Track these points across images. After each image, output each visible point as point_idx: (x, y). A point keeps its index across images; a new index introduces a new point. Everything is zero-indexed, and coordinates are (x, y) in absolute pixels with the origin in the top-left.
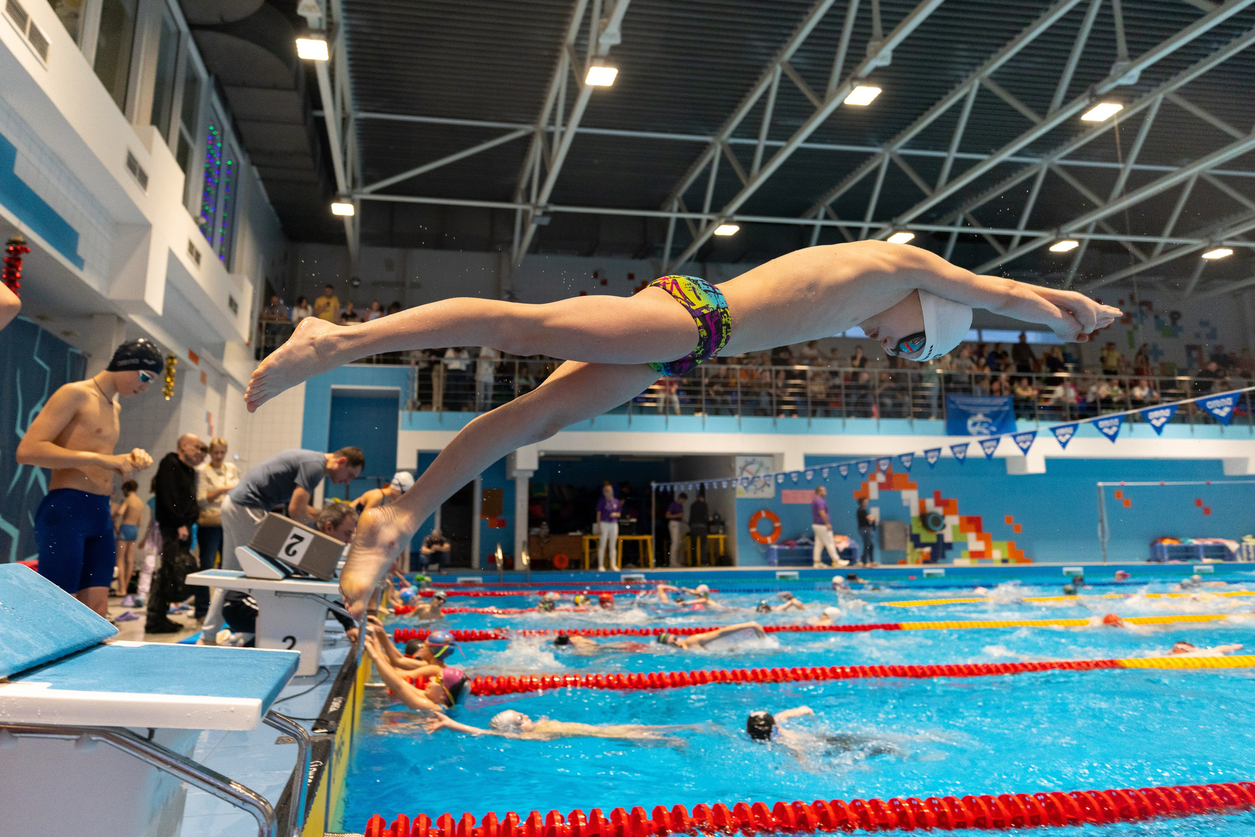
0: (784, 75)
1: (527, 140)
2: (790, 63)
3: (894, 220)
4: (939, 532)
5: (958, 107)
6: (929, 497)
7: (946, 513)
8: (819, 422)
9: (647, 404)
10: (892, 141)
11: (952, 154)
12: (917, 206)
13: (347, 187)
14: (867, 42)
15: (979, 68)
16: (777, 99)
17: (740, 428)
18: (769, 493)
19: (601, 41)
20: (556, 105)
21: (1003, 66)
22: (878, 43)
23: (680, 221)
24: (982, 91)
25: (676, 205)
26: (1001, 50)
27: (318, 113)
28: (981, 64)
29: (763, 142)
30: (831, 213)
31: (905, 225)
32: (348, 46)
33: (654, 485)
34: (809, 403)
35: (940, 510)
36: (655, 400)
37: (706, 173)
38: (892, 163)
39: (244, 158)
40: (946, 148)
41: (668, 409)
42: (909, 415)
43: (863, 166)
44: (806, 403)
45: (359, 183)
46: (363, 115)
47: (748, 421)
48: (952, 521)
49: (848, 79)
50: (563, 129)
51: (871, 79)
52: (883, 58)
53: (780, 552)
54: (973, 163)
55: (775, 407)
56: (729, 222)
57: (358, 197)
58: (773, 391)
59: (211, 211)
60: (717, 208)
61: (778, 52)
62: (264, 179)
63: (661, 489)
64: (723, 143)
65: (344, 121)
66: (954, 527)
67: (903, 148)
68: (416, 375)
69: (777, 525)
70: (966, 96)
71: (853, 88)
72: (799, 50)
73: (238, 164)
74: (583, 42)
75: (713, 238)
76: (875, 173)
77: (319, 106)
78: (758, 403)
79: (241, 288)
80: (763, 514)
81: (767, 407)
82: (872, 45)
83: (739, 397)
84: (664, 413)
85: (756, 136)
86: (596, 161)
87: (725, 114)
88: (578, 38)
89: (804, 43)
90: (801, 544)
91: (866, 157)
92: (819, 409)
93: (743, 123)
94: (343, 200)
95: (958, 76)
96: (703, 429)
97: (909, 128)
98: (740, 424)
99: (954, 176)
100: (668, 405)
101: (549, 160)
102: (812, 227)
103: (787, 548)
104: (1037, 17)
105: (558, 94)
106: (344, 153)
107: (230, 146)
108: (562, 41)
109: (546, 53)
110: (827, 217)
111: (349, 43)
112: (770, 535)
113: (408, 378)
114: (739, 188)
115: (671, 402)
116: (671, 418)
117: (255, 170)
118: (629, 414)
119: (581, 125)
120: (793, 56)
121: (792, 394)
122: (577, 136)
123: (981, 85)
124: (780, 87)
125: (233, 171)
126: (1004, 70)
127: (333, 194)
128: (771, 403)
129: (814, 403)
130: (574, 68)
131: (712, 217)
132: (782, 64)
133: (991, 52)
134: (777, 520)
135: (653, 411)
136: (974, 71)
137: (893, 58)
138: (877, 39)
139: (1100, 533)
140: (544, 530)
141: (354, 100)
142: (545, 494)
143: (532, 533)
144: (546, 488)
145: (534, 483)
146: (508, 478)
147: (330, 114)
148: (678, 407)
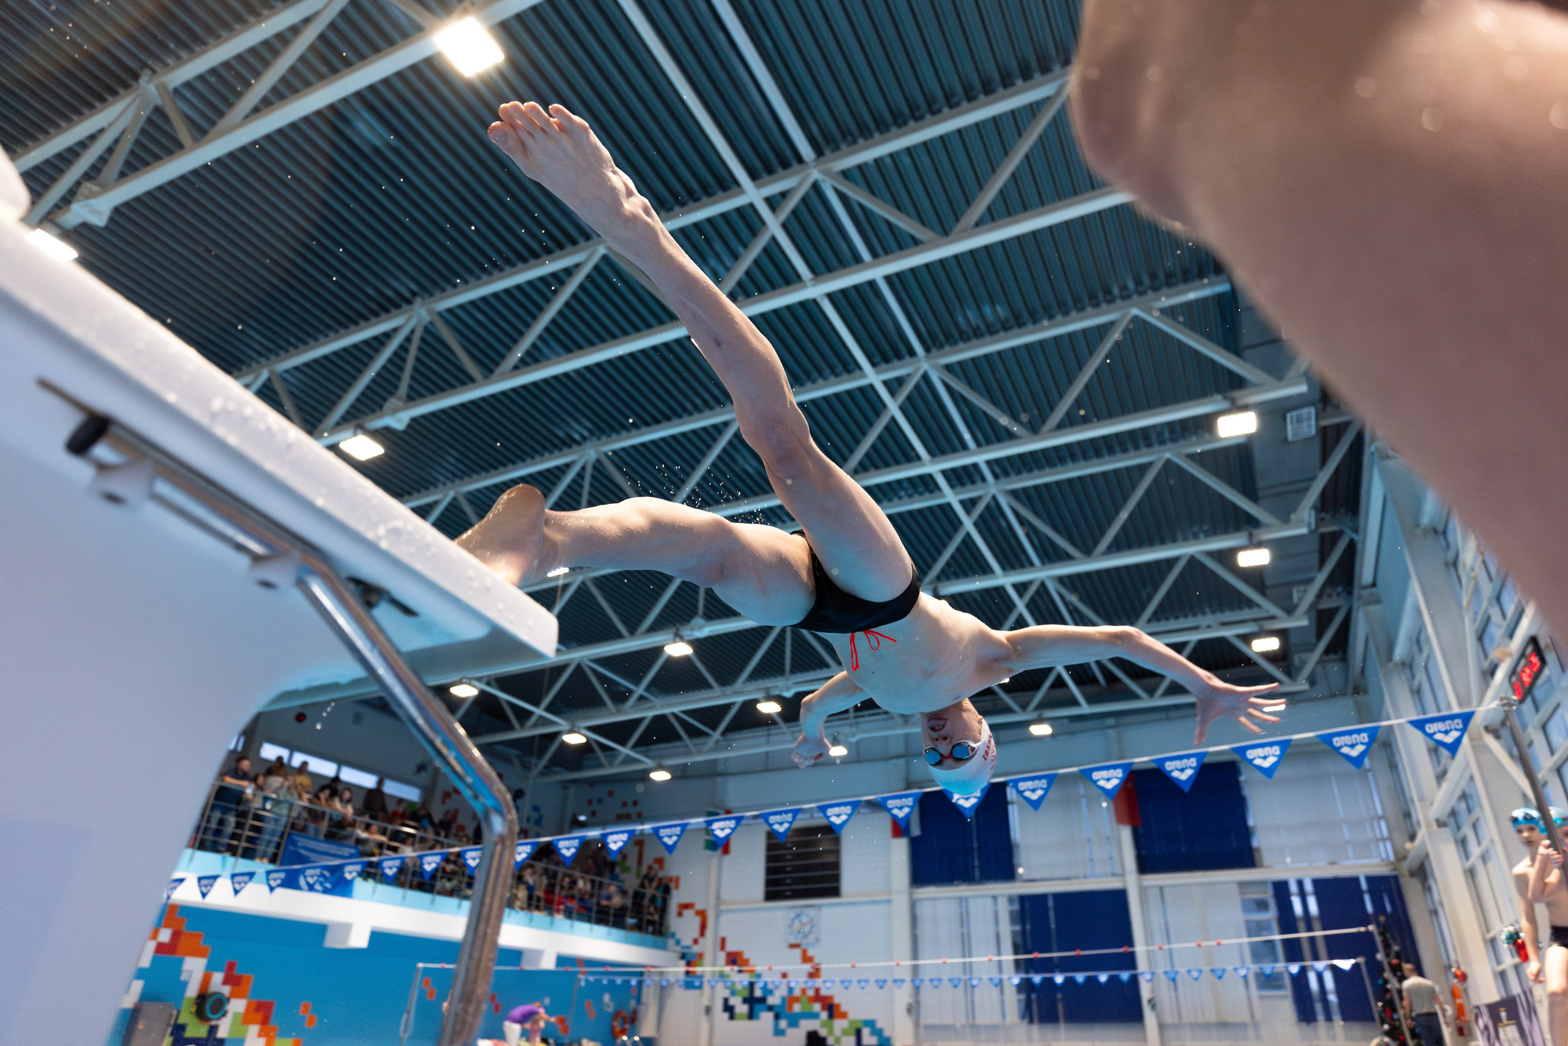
4: (213, 1023)
6: (219, 969)
7: (234, 995)
15: (457, 481)
21: (479, 490)
22: (399, 403)
26: (484, 474)
28: (461, 479)
35: (226, 990)
48: (237, 1006)
49: (354, 423)
52: (398, 421)
66: (236, 1015)
70: (436, 503)
71: (355, 435)
72: (296, 368)
82: (393, 402)
95: (437, 480)
104: (523, 460)
120: (287, 371)
123: (455, 499)
132: (271, 372)
136: (453, 481)
137: (409, 426)
138: (399, 399)
139: (402, 1028)
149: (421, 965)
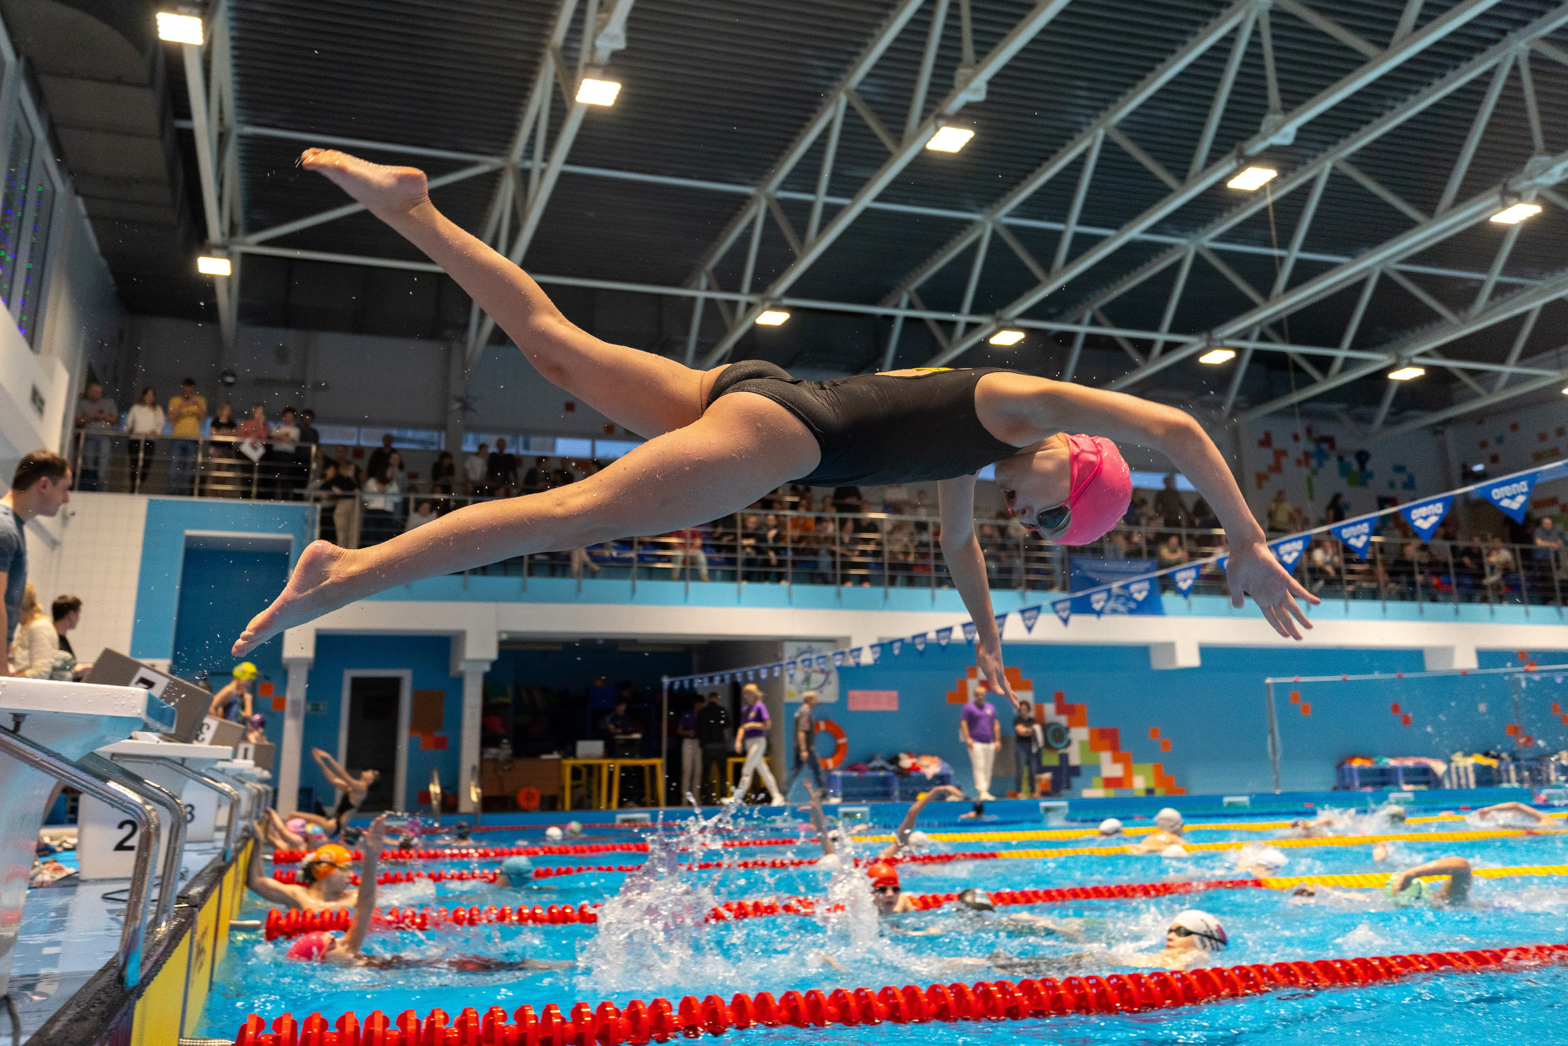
0: (849, 108)
1: (493, 179)
2: (858, 91)
3: (998, 313)
4: (1061, 751)
5: (1078, 164)
6: (1048, 701)
7: (1073, 723)
8: (898, 593)
9: (659, 565)
10: (995, 206)
11: (1071, 227)
12: (1026, 295)
13: (223, 234)
14: (955, 68)
15: (1102, 114)
16: (841, 139)
17: (790, 602)
18: (830, 694)
20: (534, 131)
21: (1133, 112)
22: (969, 72)
23: (709, 302)
24: (1108, 144)
25: (704, 282)
26: (1130, 92)
27: (183, 124)
28: (1106, 109)
29: (821, 198)
30: (917, 301)
31: (1012, 320)
33: (666, 681)
34: (886, 567)
35: (1063, 720)
36: (669, 560)
37: (745, 239)
38: (995, 235)
39: (64, 182)
40: (1063, 218)
41: (688, 573)
42: (1020, 585)
43: (958, 238)
44: (880, 566)
45: (241, 230)
46: (249, 130)
47: (803, 590)
48: (1079, 735)
49: (932, 117)
50: (544, 165)
51: (960, 118)
52: (976, 91)
53: (845, 781)
54: (1096, 240)
55: (839, 572)
56: (776, 307)
57: (238, 249)
58: (837, 549)
59: (8, 258)
60: (760, 286)
62: (91, 216)
63: (676, 686)
64: (768, 197)
65: (222, 138)
66: (1082, 743)
67: (1009, 215)
69: (842, 741)
70: (1088, 150)
71: (937, 129)
72: (869, 75)
73: (54, 191)
74: (575, 45)
75: (755, 328)
76: (974, 247)
77: (185, 114)
78: (816, 564)
79: (51, 375)
81: (828, 571)
82: (961, 73)
83: (789, 556)
84: (682, 577)
85: (813, 190)
86: (591, 214)
87: (772, 157)
88: (567, 39)
89: (876, 66)
90: (874, 769)
91: (963, 226)
92: (900, 575)
93: (794, 170)
94: (215, 252)
95: (1078, 123)
96: (739, 603)
97: (1016, 189)
98: (790, 595)
99: (1074, 255)
100: (689, 567)
101: (524, 207)
102: (891, 319)
103: (856, 774)
104: (1173, 52)
105: (538, 116)
106: (221, 184)
107: (44, 164)
108: (544, 41)
109: (523, 57)
110: (911, 306)
111: (232, 24)
112: (832, 756)
113: (307, 521)
114: (790, 259)
115: (693, 561)
116: (694, 586)
117: (80, 201)
118: (633, 579)
119: (568, 162)
120: (862, 83)
121: (863, 553)
122: (563, 176)
123: (1106, 136)
124: (844, 124)
125: (47, 201)
126: (1134, 119)
127: (200, 241)
128: (834, 564)
129: (892, 567)
130: (560, 80)
131: (752, 299)
132: (848, 93)
133: (1117, 94)
134: (843, 736)
135: (666, 575)
136: (1097, 117)
137: (988, 92)
139: (1270, 749)
140: (504, 751)
141: (238, 107)
142: (508, 700)
143: (486, 756)
144: (510, 690)
145: (491, 682)
146: (453, 673)
147: (202, 124)
148: (704, 570)
149: (1269, 680)
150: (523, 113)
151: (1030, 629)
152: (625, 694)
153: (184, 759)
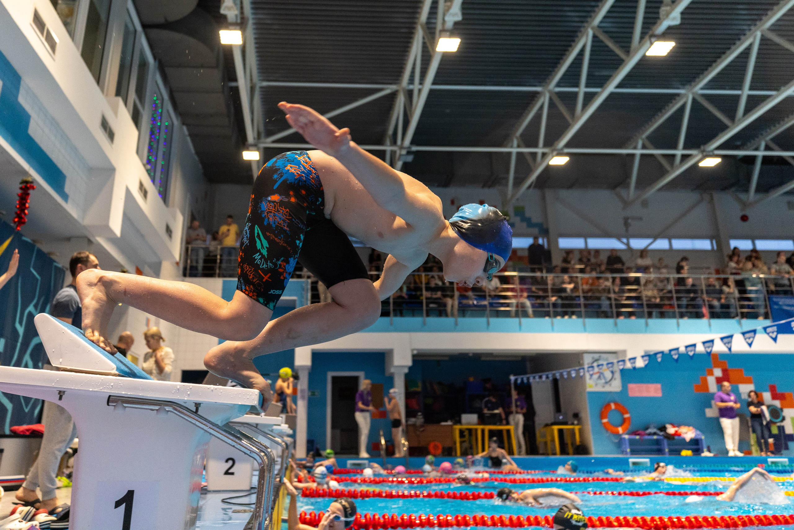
0: (595, 37)
1: (392, 97)
2: (599, 27)
3: (702, 147)
5: (746, 53)
6: (766, 391)
7: (785, 406)
8: (654, 322)
9: (502, 309)
10: (693, 84)
11: (746, 92)
12: (720, 135)
13: (255, 138)
14: (659, 8)
15: (758, 23)
16: (591, 55)
17: (585, 329)
18: (616, 386)
19: (447, 18)
20: (413, 69)
21: (779, 20)
22: (668, 8)
23: (519, 154)
24: (764, 40)
25: (515, 143)
26: (775, 8)
27: (233, 84)
28: (761, 20)
29: (582, 90)
30: (648, 144)
31: (712, 151)
32: (255, 34)
33: (512, 378)
34: (645, 306)
35: (778, 403)
36: (508, 305)
37: (538, 116)
38: (694, 101)
39: (177, 119)
40: (740, 87)
41: (520, 313)
42: (737, 316)
43: (671, 105)
44: (641, 305)
45: (263, 135)
46: (265, 84)
47: (590, 322)
48: (790, 413)
49: (647, 37)
50: (420, 87)
51: (665, 36)
52: (674, 19)
53: (631, 442)
54: (764, 99)
55: (614, 310)
56: (560, 154)
57: (262, 146)
58: (612, 296)
59: (152, 160)
60: (550, 142)
61: (589, 20)
62: (191, 135)
63: (519, 381)
64: (550, 92)
65: (252, 89)
66: (792, 419)
67: (702, 89)
68: (309, 287)
69: (626, 416)
70: (751, 46)
71: (652, 44)
72: (605, 17)
73: (173, 125)
74: (433, 21)
75: (548, 167)
76: (682, 109)
77: (234, 78)
78: (600, 306)
79: (174, 217)
80: (613, 406)
81: (608, 310)
82: (663, 10)
83: (582, 301)
84: (517, 315)
85: (577, 85)
86: (448, 111)
87: (550, 69)
88: (428, 18)
89: (609, 12)
90: (650, 434)
91: (673, 97)
92: (655, 311)
93: (565, 75)
94: (251, 148)
96: (553, 330)
97: (706, 72)
98: (584, 325)
99: (748, 110)
100: (520, 309)
101: (410, 111)
102: (633, 155)
103: (638, 437)
105: (415, 60)
106: (252, 113)
107: (168, 111)
108: (416, 21)
109: (404, 30)
110: (644, 147)
111: (255, 31)
112: (621, 425)
113: (303, 290)
114: (567, 126)
115: (523, 306)
116: (524, 320)
117: (185, 129)
118: (487, 317)
119: (434, 83)
120: (601, 22)
121: (629, 298)
122: (432, 92)
123: (762, 35)
124: (593, 46)
125: (169, 130)
126: (779, 23)
127: (243, 144)
128: (611, 305)
129: (649, 306)
130: (426, 40)
131: (546, 150)
133: (767, 10)
134: (627, 413)
135: (507, 314)
136: (755, 25)
137: (682, 19)
138: (667, 5)
140: (419, 420)
141: (259, 73)
142: (419, 389)
143: (409, 423)
144: (420, 384)
145: (409, 379)
146: (387, 374)
147: (242, 84)
148: (530, 311)
150: (407, 60)
151: (750, 345)
152: (488, 386)
153: (257, 424)
